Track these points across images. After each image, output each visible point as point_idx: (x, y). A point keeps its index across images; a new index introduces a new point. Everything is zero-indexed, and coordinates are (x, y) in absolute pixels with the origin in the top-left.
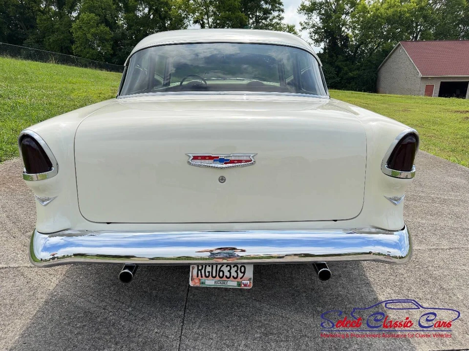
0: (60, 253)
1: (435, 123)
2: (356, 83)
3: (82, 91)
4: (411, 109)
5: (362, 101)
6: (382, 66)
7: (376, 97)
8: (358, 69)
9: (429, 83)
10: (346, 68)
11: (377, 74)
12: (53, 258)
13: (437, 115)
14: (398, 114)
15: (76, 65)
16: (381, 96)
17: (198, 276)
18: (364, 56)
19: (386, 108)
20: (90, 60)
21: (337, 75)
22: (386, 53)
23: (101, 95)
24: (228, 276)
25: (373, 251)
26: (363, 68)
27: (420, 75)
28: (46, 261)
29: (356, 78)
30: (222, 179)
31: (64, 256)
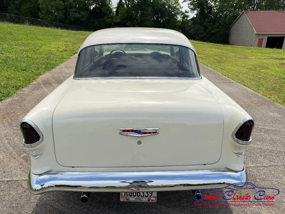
0: (46, 185)
1: (263, 68)
2: (216, 37)
3: (47, 46)
4: (249, 57)
5: (220, 51)
6: (232, 26)
7: (228, 48)
8: (218, 28)
9: (261, 37)
10: (210, 27)
11: (229, 31)
12: (42, 188)
13: (265, 61)
14: (241, 60)
15: (42, 26)
16: (231, 47)
17: (125, 196)
18: (221, 19)
19: (234, 56)
20: (51, 22)
21: (205, 31)
22: (235, 18)
23: (59, 49)
24: (143, 195)
25: (226, 182)
26: (220, 27)
27: (256, 32)
28: (38, 190)
29: (216, 33)
30: (140, 143)
31: (49, 186)
